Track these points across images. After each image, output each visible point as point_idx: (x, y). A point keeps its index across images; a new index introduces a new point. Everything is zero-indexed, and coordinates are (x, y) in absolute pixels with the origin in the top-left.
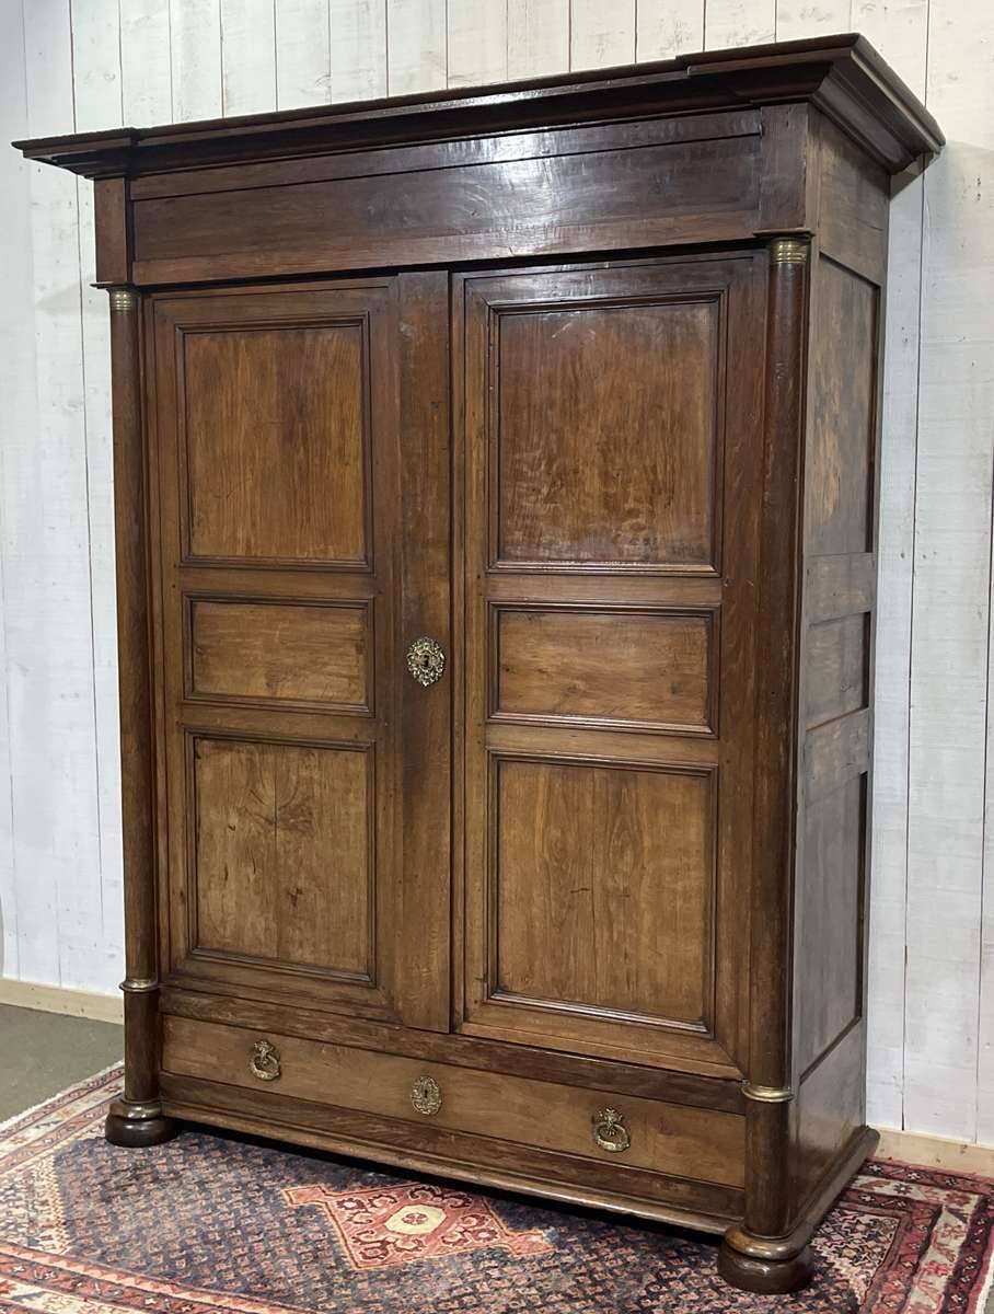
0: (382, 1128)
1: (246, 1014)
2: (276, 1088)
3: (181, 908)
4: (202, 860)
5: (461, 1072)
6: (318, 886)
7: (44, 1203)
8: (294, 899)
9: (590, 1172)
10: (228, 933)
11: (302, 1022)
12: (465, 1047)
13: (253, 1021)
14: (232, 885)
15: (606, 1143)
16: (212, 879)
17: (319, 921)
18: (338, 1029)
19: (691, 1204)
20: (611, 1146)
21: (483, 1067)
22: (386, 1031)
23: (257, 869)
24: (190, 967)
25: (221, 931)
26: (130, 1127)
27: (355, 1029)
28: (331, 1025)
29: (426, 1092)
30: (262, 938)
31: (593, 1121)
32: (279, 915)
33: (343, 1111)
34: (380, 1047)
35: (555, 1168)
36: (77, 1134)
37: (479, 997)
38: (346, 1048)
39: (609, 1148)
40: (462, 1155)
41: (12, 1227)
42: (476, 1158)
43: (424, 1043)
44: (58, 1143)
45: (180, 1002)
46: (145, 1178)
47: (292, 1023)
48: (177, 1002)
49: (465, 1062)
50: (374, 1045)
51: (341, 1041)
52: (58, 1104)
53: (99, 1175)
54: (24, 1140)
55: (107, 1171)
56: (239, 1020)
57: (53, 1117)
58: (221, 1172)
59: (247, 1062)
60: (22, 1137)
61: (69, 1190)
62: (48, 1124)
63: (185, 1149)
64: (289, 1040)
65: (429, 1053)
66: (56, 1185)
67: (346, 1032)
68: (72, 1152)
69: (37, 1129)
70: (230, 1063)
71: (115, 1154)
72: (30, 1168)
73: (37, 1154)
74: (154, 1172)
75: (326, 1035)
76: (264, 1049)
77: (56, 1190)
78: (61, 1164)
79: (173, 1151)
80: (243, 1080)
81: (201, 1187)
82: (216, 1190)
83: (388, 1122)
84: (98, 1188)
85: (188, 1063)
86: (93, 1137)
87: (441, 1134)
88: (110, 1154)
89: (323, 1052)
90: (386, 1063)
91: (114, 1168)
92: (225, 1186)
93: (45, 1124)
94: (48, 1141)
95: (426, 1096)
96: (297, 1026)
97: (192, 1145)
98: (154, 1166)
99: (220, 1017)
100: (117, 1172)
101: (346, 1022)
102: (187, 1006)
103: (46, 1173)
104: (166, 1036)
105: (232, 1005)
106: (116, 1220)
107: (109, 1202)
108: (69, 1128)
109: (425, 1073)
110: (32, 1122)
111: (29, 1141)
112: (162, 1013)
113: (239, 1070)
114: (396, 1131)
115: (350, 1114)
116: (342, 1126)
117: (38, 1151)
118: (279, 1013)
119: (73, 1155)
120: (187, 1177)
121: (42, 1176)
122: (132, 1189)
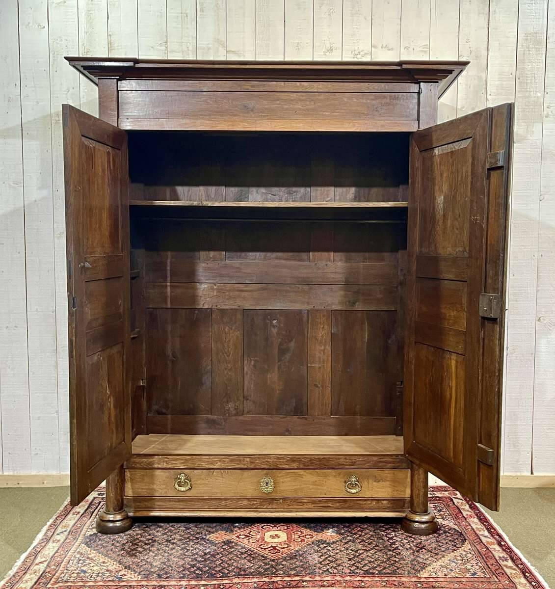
0: (246, 502)
1: (174, 462)
2: (189, 494)
5: (284, 471)
7: (104, 562)
9: (344, 503)
11: (204, 462)
12: (288, 460)
13: (178, 465)
15: (351, 490)
18: (224, 462)
19: (388, 508)
20: (353, 491)
21: (296, 468)
22: (248, 460)
26: (111, 525)
27: (232, 461)
28: (220, 461)
29: (267, 483)
31: (345, 482)
33: (226, 499)
34: (246, 467)
35: (330, 505)
36: (83, 534)
38: (226, 470)
39: (353, 492)
40: (285, 507)
41: (100, 575)
42: (292, 507)
43: (268, 462)
44: (78, 539)
45: (137, 463)
46: (140, 544)
47: (199, 463)
48: (134, 462)
49: (287, 467)
50: (243, 467)
51: (224, 467)
52: (56, 524)
53: (116, 547)
54: (59, 541)
55: (118, 545)
56: (170, 466)
57: (59, 530)
58: (171, 536)
59: (173, 485)
60: (56, 540)
61: (109, 555)
62: (62, 532)
63: (144, 530)
64: (196, 471)
65: (270, 466)
66: (100, 555)
67: (228, 463)
68: (90, 541)
69: (59, 536)
70: (164, 486)
71: (112, 538)
72: (77, 551)
73: (73, 545)
74: (141, 541)
75: (217, 466)
76: (183, 477)
77: (103, 557)
78: (92, 547)
79: (140, 532)
80: (171, 493)
81: (169, 542)
82: (178, 542)
83: (249, 499)
84: (123, 552)
85: (139, 490)
86: (92, 533)
87: (275, 500)
88: (110, 538)
89: (214, 473)
90: (247, 474)
91: (120, 543)
92: (180, 540)
93: (60, 533)
94: (72, 539)
95: (267, 485)
96: (202, 464)
97: (144, 528)
98: (138, 539)
99: (160, 466)
100: (123, 544)
101: (227, 458)
102: (140, 463)
103: (89, 551)
104: (127, 480)
105: (166, 459)
106: (147, 562)
107: (136, 556)
108: (75, 532)
109: (267, 475)
110: (52, 533)
111: (62, 540)
112: (125, 469)
113: (168, 489)
114: (253, 502)
115: (229, 499)
116: (226, 505)
117: (72, 544)
118: (193, 459)
119: (92, 542)
120: (158, 540)
121: (88, 553)
122: (139, 549)
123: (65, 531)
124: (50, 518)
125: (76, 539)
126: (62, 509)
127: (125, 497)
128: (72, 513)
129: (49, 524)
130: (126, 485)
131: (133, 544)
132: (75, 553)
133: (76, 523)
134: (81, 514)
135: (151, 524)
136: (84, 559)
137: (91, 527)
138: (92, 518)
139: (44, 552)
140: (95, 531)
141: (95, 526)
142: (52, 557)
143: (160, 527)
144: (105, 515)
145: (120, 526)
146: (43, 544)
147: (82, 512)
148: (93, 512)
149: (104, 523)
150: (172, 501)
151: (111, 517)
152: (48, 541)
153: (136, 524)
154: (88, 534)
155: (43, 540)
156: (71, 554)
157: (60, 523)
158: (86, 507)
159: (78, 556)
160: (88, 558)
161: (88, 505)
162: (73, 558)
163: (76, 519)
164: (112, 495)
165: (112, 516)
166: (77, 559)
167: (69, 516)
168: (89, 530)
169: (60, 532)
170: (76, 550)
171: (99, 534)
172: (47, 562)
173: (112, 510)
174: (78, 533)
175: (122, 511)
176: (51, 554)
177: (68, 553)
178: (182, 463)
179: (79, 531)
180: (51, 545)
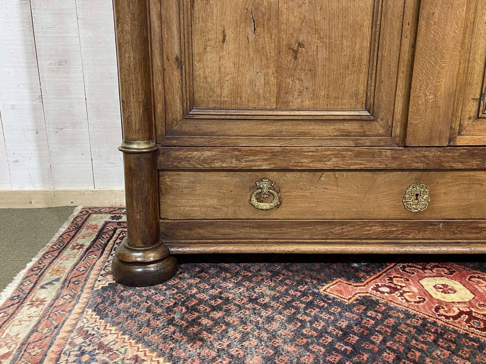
0: (378, 229)
1: (251, 158)
2: (275, 215)
3: (177, 73)
4: (199, 25)
6: (320, 38)
8: (296, 52)
10: (226, 92)
11: (307, 157)
12: (462, 154)
13: (258, 164)
14: (230, 46)
16: (208, 43)
17: (320, 70)
23: (258, 30)
24: (188, 127)
25: (218, 91)
26: (140, 270)
27: (358, 155)
28: (336, 156)
29: (417, 195)
30: (261, 91)
32: (279, 69)
33: (342, 223)
34: (383, 166)
36: (88, 285)
37: (473, 114)
38: (345, 173)
40: (448, 236)
42: (460, 236)
43: (424, 156)
44: (79, 296)
45: (181, 159)
46: (201, 307)
47: (297, 159)
48: (177, 158)
49: (460, 166)
50: (377, 165)
51: (343, 167)
52: (41, 266)
53: (157, 316)
54: (42, 301)
55: (159, 311)
56: (243, 165)
57: (48, 277)
58: (253, 288)
59: (249, 198)
60: (37, 300)
61: (146, 338)
62: (50, 283)
63: (199, 277)
64: (289, 175)
65: (427, 164)
66: (127, 337)
67: (351, 159)
68: (103, 302)
69: (44, 290)
70: (230, 202)
71: (144, 293)
72: (77, 327)
73: (70, 311)
74: (201, 301)
75: (329, 164)
76: (265, 185)
77: (133, 342)
78: (107, 316)
79: (192, 281)
80: (244, 213)
81: (257, 303)
82: (273, 303)
83: (384, 223)
84: (172, 328)
85: (188, 208)
86: (107, 285)
87: (431, 224)
88: (141, 296)
89: (323, 179)
90: (381, 177)
91: (161, 306)
92: (274, 298)
93: (47, 284)
94: (67, 297)
95: (417, 199)
96: (303, 161)
97: (199, 272)
98: (193, 296)
99: (224, 165)
100: (169, 310)
101: (351, 151)
102: (187, 159)
103: (102, 328)
104: (163, 189)
105: (237, 153)
106: (232, 356)
107: (202, 340)
108: (74, 283)
109: (418, 181)
110: (32, 285)
111: (49, 301)
112: (159, 170)
113: (239, 207)
114: (389, 229)
115: (348, 223)
116: (341, 233)
117: (68, 309)
118: (285, 153)
119: (107, 304)
120: (234, 299)
121: (102, 331)
122: (205, 321)
123: (57, 280)
124: (33, 257)
125: (75, 297)
126: (55, 239)
127: (161, 221)
128: (70, 246)
129: (29, 265)
130: (162, 200)
131: (187, 308)
132: (71, 331)
133: (77, 264)
134: (85, 248)
135: (207, 265)
136: (90, 348)
137: (103, 272)
138: (104, 256)
139: (7, 331)
140: (110, 279)
141: (110, 269)
142: (23, 344)
143: (226, 270)
144: (127, 252)
145: (157, 271)
146: (10, 311)
147: (87, 244)
148: (106, 245)
149: (126, 267)
150: (247, 227)
151: (138, 256)
152: (21, 303)
153: (182, 266)
154: (99, 286)
155: (12, 299)
156: (65, 334)
157: (50, 263)
158: (94, 236)
159: (79, 340)
160: (101, 346)
161: (96, 234)
162: (67, 347)
163: (78, 257)
164: (138, 217)
165: (140, 254)
166: (75, 351)
167: (66, 253)
168: (100, 278)
169: (46, 282)
170: (76, 324)
171: (120, 287)
172: (11, 358)
173: (139, 243)
174: (81, 285)
175: (157, 245)
176: (23, 336)
177: (57, 334)
178: (266, 160)
179: (83, 281)
180: (26, 311)
